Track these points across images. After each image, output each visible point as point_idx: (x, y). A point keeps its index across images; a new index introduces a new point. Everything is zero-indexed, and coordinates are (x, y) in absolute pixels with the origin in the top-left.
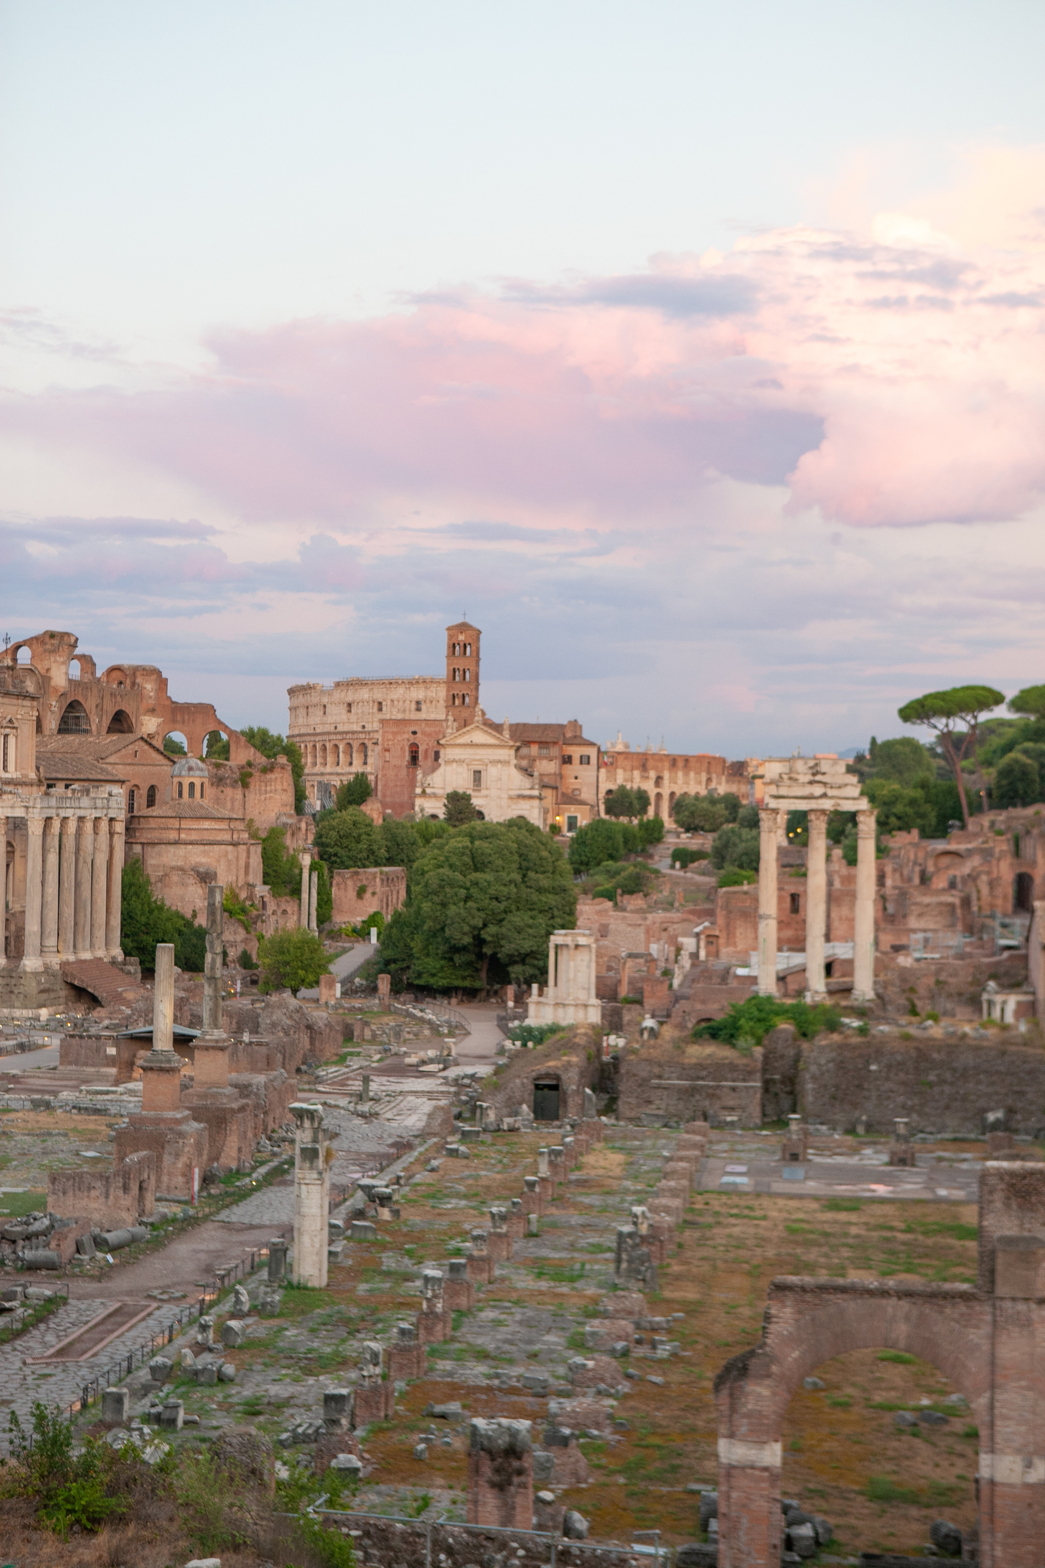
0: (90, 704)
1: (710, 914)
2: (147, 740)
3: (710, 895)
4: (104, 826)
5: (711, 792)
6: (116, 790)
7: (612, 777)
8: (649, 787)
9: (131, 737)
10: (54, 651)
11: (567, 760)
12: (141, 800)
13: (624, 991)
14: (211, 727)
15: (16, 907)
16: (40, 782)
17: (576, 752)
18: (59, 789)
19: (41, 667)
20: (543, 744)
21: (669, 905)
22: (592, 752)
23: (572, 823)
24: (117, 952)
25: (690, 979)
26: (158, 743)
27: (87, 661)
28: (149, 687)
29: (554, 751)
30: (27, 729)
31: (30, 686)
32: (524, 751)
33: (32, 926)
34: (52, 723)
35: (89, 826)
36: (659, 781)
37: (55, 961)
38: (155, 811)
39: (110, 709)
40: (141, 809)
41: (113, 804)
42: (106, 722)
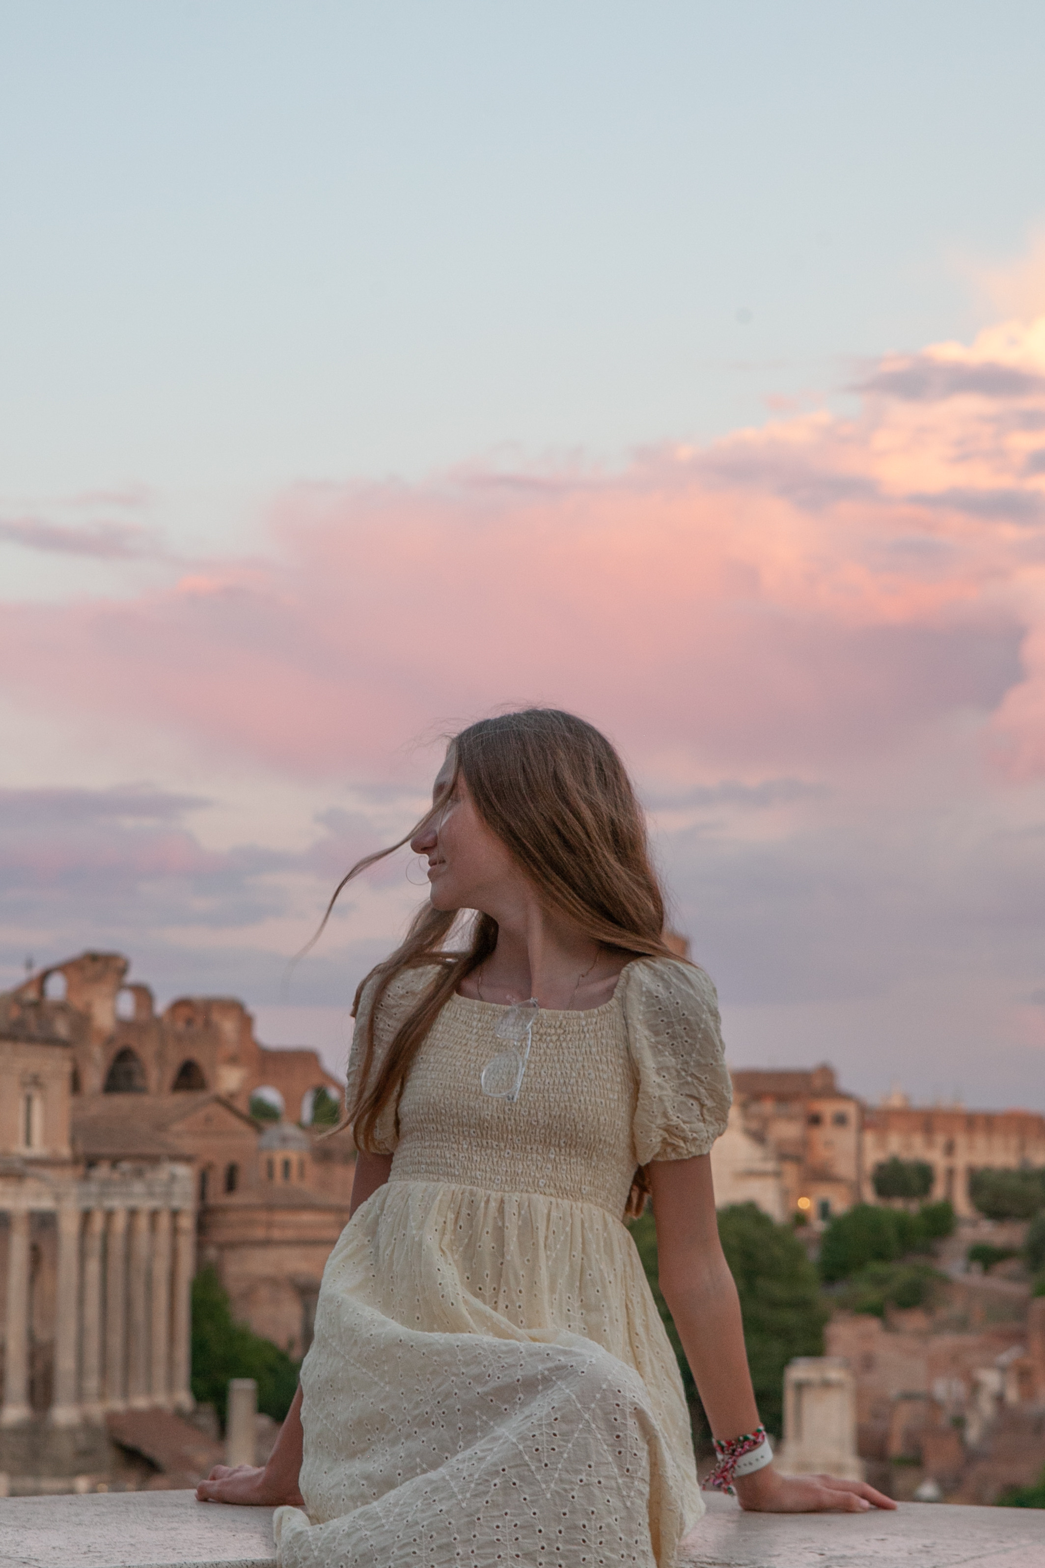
0: (147, 1051)
1: (1020, 1337)
2: (226, 1102)
3: (1021, 1311)
4: (164, 1221)
5: (1025, 1163)
6: (183, 1171)
7: (882, 1143)
8: (936, 1158)
9: (201, 1097)
10: (97, 979)
11: (815, 1120)
12: (217, 1183)
13: (896, 1447)
14: (316, 1080)
15: (42, 1336)
16: (75, 1161)
17: (828, 1109)
18: (103, 1171)
19: (78, 1003)
20: (782, 1098)
21: (962, 1325)
22: (850, 1110)
23: (824, 1210)
24: (184, 1398)
25: (992, 1431)
26: (242, 1105)
27: (143, 993)
28: (228, 1027)
29: (796, 1108)
30: (59, 1088)
31: (62, 1028)
32: (755, 1108)
33: (65, 1362)
34: (94, 1079)
35: (143, 1223)
36: (950, 1149)
37: (97, 1410)
38: (237, 1199)
39: (175, 1058)
40: (217, 1195)
41: (177, 1188)
42: (170, 1074)
